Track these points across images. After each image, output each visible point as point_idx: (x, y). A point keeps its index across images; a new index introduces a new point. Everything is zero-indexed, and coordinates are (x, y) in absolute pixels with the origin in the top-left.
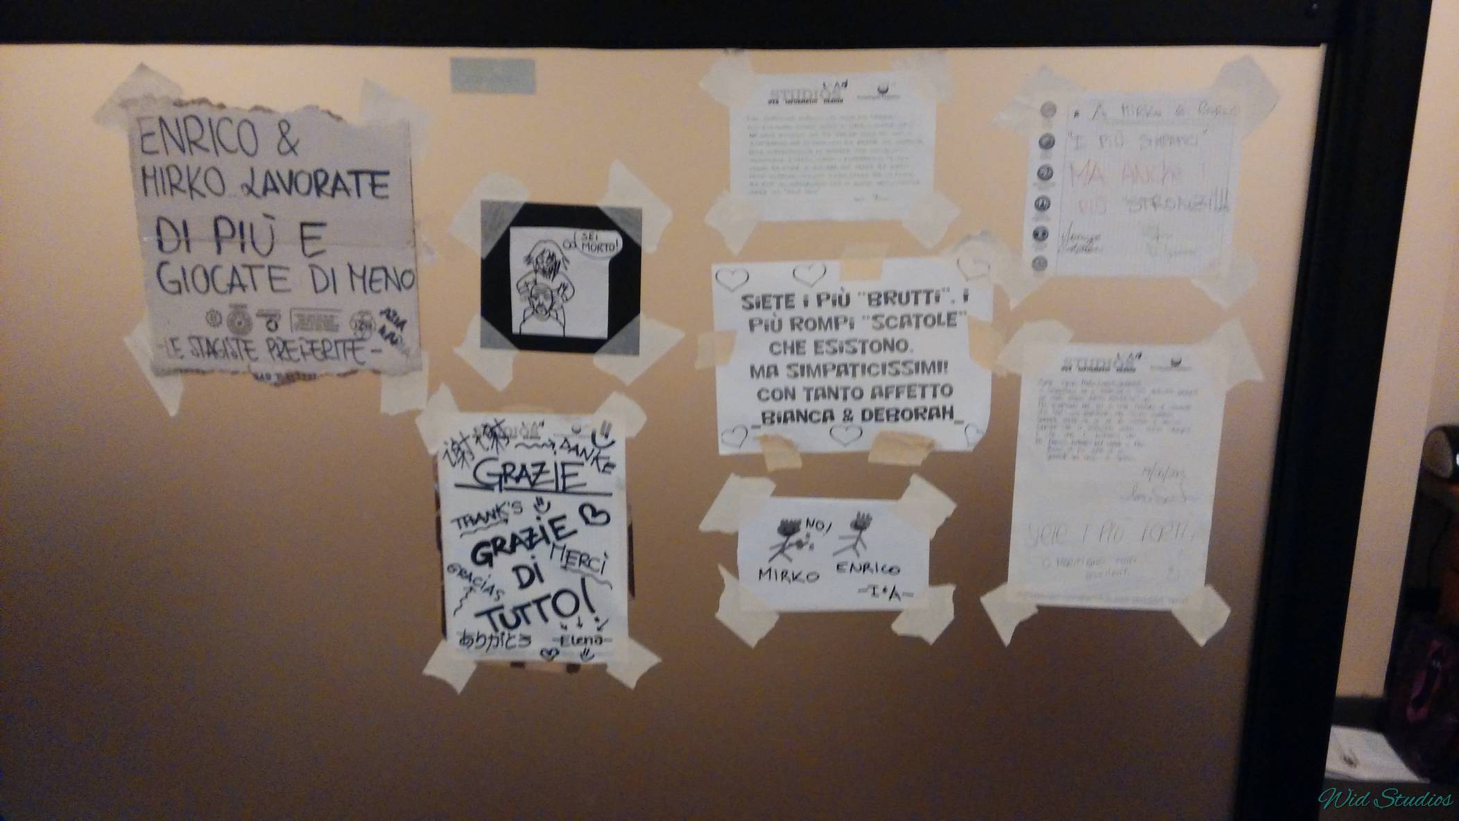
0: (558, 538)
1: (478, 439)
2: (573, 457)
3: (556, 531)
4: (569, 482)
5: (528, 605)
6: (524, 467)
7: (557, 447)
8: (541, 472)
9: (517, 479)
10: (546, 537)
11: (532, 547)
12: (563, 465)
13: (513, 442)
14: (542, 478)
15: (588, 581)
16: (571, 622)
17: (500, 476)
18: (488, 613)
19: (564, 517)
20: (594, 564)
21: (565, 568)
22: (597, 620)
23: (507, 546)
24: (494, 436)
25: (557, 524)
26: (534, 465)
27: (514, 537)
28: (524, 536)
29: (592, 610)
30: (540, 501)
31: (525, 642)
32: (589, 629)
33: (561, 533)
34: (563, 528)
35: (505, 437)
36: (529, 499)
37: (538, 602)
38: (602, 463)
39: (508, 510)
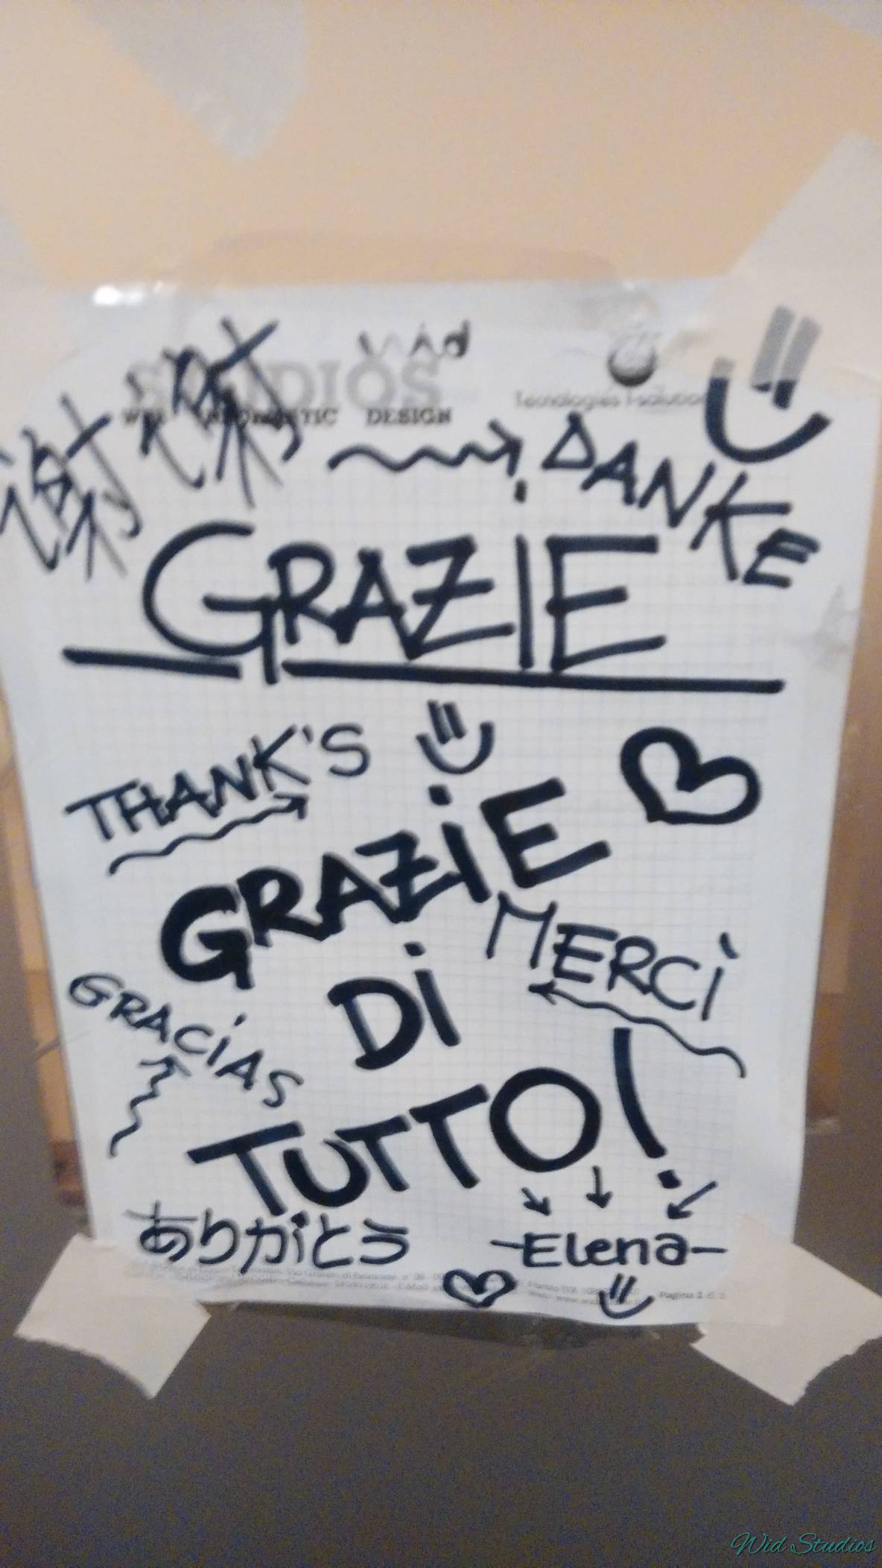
2: (605, 509)
4: (583, 630)
5: (397, 1125)
6: (371, 562)
7: (530, 463)
8: (449, 591)
9: (343, 625)
10: (468, 874)
11: (407, 910)
12: (559, 547)
13: (320, 443)
14: (457, 616)
15: (641, 1038)
16: (566, 1186)
17: (264, 607)
18: (241, 1147)
19: (551, 790)
20: (674, 981)
21: (544, 990)
22: (669, 1180)
23: (306, 908)
24: (228, 412)
25: (520, 821)
26: (419, 556)
27: (333, 869)
28: (376, 868)
30: (446, 723)
31: (382, 1250)
32: (637, 1214)
33: (536, 857)
34: (544, 834)
36: (394, 714)
37: (435, 1115)
38: (750, 533)
39: (298, 757)
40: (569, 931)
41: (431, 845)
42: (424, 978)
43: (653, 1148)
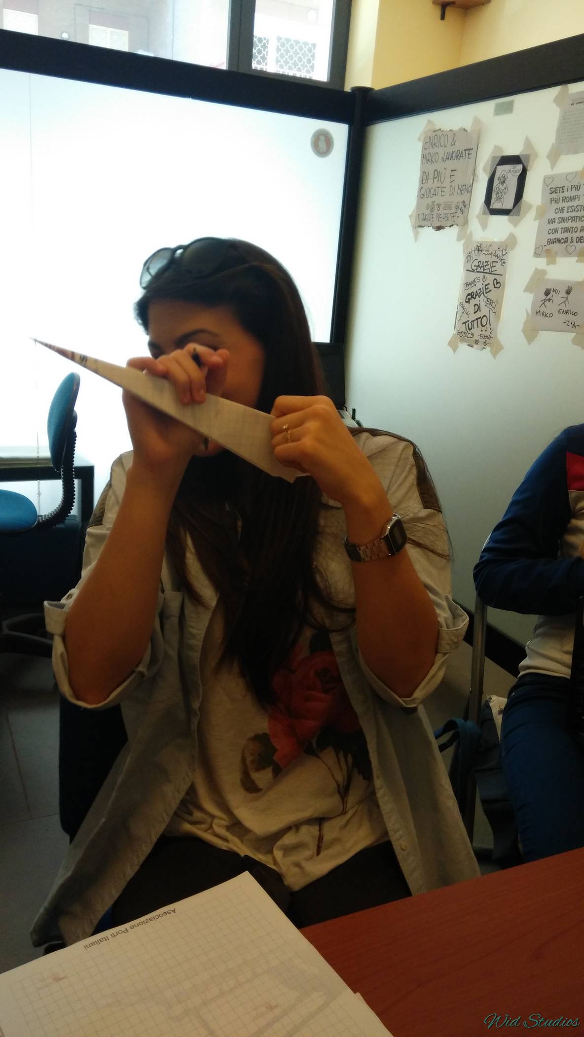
0: (486, 293)
1: (475, 251)
2: (495, 259)
3: (486, 289)
4: (494, 269)
5: (475, 320)
6: (483, 262)
7: (493, 254)
8: (487, 265)
9: (481, 268)
10: (483, 293)
11: (479, 297)
12: (493, 262)
13: (483, 253)
14: (487, 267)
15: (492, 314)
16: (484, 329)
17: (477, 266)
18: (465, 323)
19: (489, 284)
20: (494, 305)
21: (486, 305)
22: (491, 329)
23: (474, 296)
24: (479, 250)
25: (487, 287)
26: (486, 262)
27: (477, 292)
28: (479, 292)
29: (490, 325)
30: (484, 276)
31: (472, 336)
32: (487, 334)
33: (487, 291)
34: (488, 288)
35: (481, 251)
36: (481, 275)
37: (477, 319)
38: (503, 261)
39: (476, 280)
40: (488, 299)
41: (482, 290)
42: (479, 304)
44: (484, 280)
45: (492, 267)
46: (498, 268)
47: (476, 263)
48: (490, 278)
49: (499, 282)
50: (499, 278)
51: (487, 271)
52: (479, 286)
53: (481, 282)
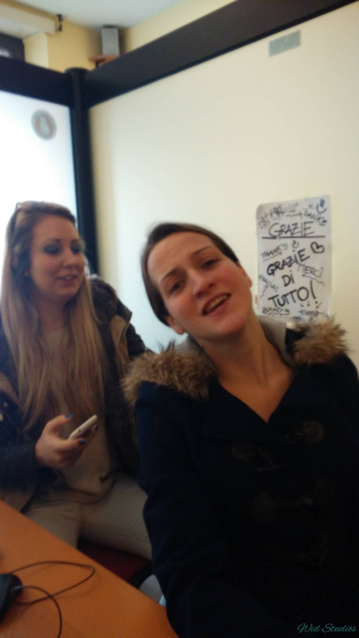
1: (272, 214)
2: (308, 219)
3: (301, 256)
4: (308, 231)
5: (288, 294)
6: (289, 226)
7: (302, 215)
8: (296, 228)
9: (286, 232)
10: (296, 261)
11: (290, 266)
12: (305, 223)
13: (285, 214)
14: (296, 231)
15: (314, 283)
16: (305, 303)
17: (279, 232)
18: (273, 298)
19: (304, 250)
20: (317, 273)
21: (304, 275)
22: (316, 303)
23: (281, 266)
24: (278, 213)
25: (302, 253)
26: (293, 225)
27: (284, 261)
28: (287, 261)
30: (295, 242)
31: (287, 313)
32: (312, 308)
33: (303, 258)
34: (303, 255)
35: (282, 213)
36: (290, 241)
37: (291, 293)
38: (321, 220)
39: (281, 248)
40: (307, 267)
41: (293, 258)
42: (292, 275)
43: (314, 297)
44: (296, 246)
45: (305, 229)
46: (316, 228)
47: (278, 228)
48: (305, 244)
49: (321, 246)
50: (319, 242)
51: (299, 235)
52: (287, 253)
53: (290, 248)
